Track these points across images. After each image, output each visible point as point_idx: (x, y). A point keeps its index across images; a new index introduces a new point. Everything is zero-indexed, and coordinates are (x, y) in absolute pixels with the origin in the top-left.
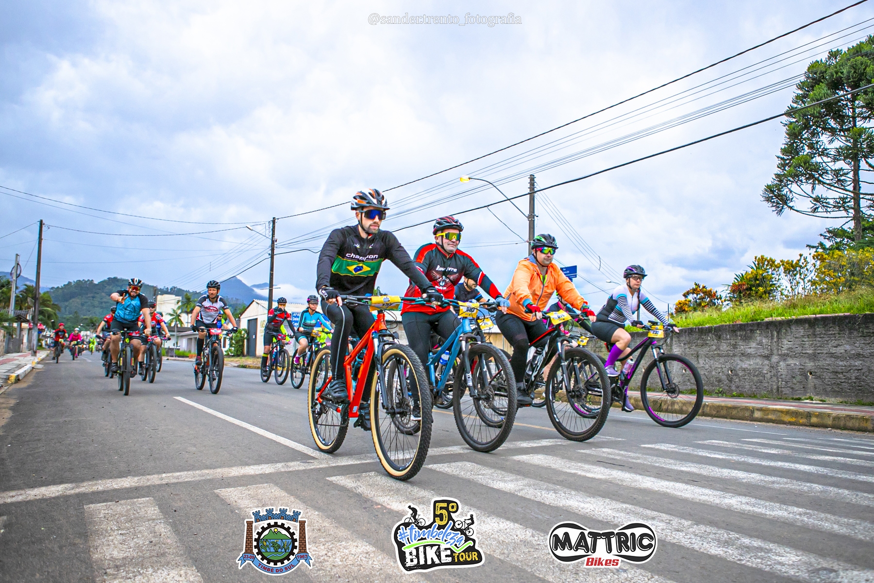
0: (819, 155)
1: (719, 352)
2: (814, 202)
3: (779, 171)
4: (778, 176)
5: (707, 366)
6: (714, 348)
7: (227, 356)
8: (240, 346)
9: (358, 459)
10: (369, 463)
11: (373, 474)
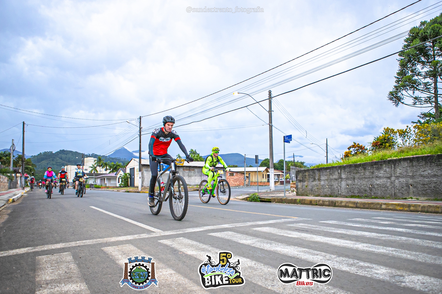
0: (416, 75)
1: (365, 176)
2: (415, 100)
3: (396, 84)
4: (395, 87)
5: (359, 184)
6: (362, 174)
7: (120, 187)
8: (126, 182)
9: (176, 232)
10: (181, 234)
11: (181, 238)
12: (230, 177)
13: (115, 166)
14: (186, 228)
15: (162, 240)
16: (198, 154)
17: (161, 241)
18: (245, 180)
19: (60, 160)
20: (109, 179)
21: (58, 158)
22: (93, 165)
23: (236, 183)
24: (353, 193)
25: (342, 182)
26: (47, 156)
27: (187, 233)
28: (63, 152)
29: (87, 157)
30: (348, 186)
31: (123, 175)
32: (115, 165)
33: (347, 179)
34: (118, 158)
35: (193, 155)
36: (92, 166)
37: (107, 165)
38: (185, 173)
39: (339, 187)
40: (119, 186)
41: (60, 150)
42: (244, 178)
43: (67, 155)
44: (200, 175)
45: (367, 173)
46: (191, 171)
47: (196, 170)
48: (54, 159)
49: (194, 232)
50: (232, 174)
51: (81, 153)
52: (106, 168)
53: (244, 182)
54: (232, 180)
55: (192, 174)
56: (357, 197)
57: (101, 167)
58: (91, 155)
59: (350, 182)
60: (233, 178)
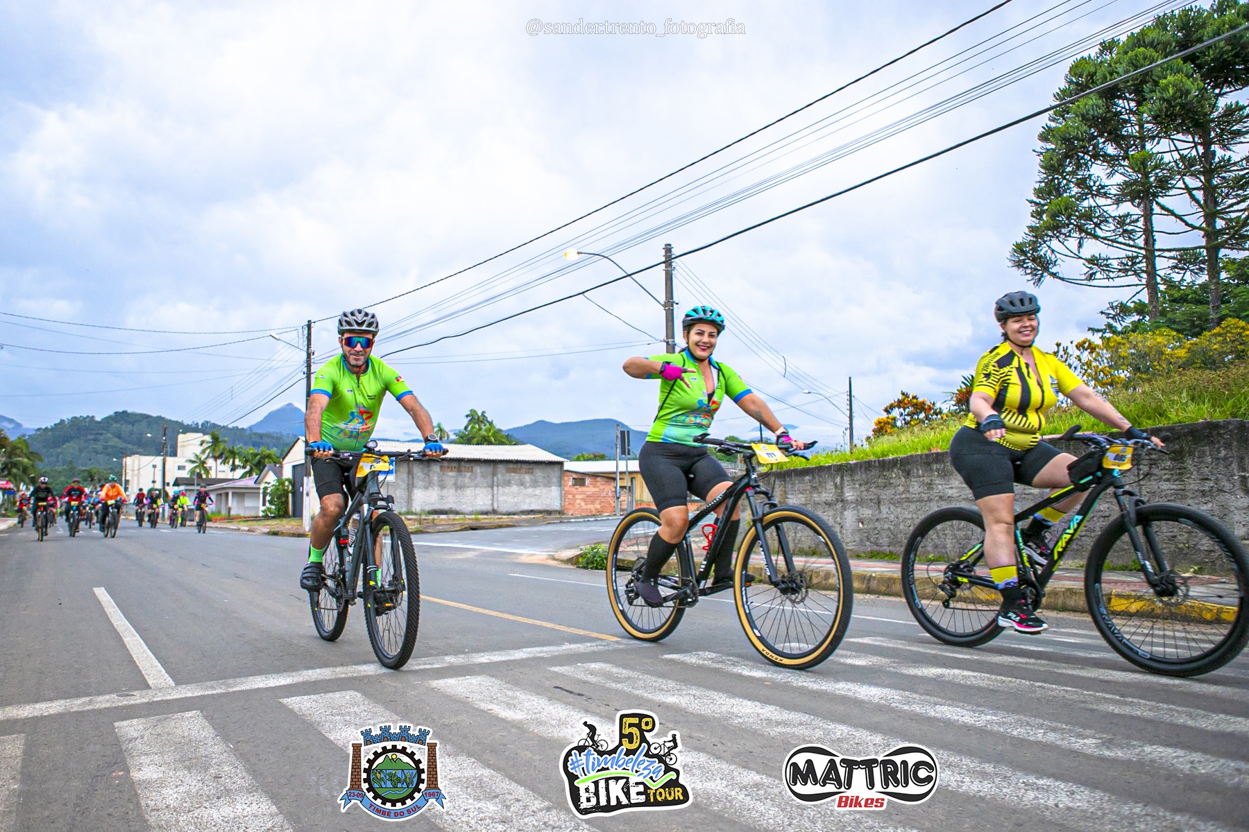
0: (1093, 196)
1: (908, 496)
2: (1090, 266)
3: (1034, 222)
4: (1032, 229)
5: (892, 517)
6: (901, 489)
7: (266, 517)
8: (282, 502)
12: (573, 490)
13: (258, 457)
16: (491, 423)
18: (618, 498)
19: (115, 441)
20: (241, 494)
21: (109, 435)
22: (196, 455)
23: (591, 507)
24: (877, 544)
25: (846, 513)
26: (80, 429)
28: (122, 417)
29: (184, 433)
30: (862, 523)
31: (274, 483)
32: (259, 454)
33: (859, 502)
34: (275, 435)
35: (477, 426)
36: (194, 459)
37: (237, 456)
38: (445, 478)
39: (838, 525)
40: (263, 516)
41: (116, 413)
42: (616, 491)
43: (133, 425)
44: (490, 483)
45: (915, 488)
46: (463, 474)
47: (478, 469)
48: (99, 437)
50: (580, 479)
51: (173, 419)
52: (234, 462)
53: (614, 504)
54: (581, 497)
55: (467, 480)
56: (887, 555)
57: (219, 461)
58: (200, 427)
59: (867, 512)
60: (583, 493)
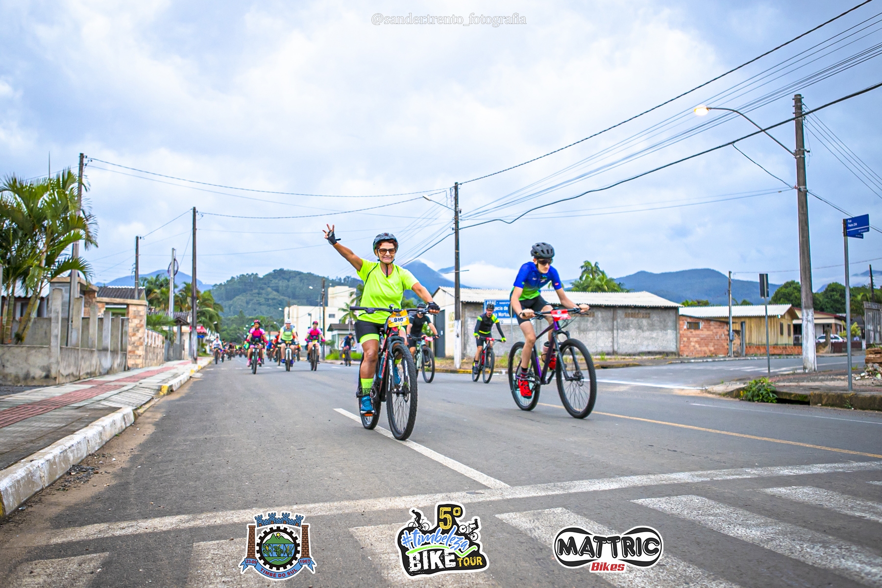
9: (544, 489)
10: (557, 495)
11: (559, 510)
12: (688, 333)
14: (572, 480)
15: (508, 512)
16: (603, 273)
17: (504, 516)
18: (731, 341)
21: (269, 289)
22: (347, 305)
23: (705, 349)
27: (576, 494)
29: (333, 286)
35: (591, 276)
36: (345, 308)
42: (729, 334)
49: (594, 491)
50: (694, 323)
53: (727, 347)
54: (695, 339)
58: (342, 281)
60: (697, 336)
